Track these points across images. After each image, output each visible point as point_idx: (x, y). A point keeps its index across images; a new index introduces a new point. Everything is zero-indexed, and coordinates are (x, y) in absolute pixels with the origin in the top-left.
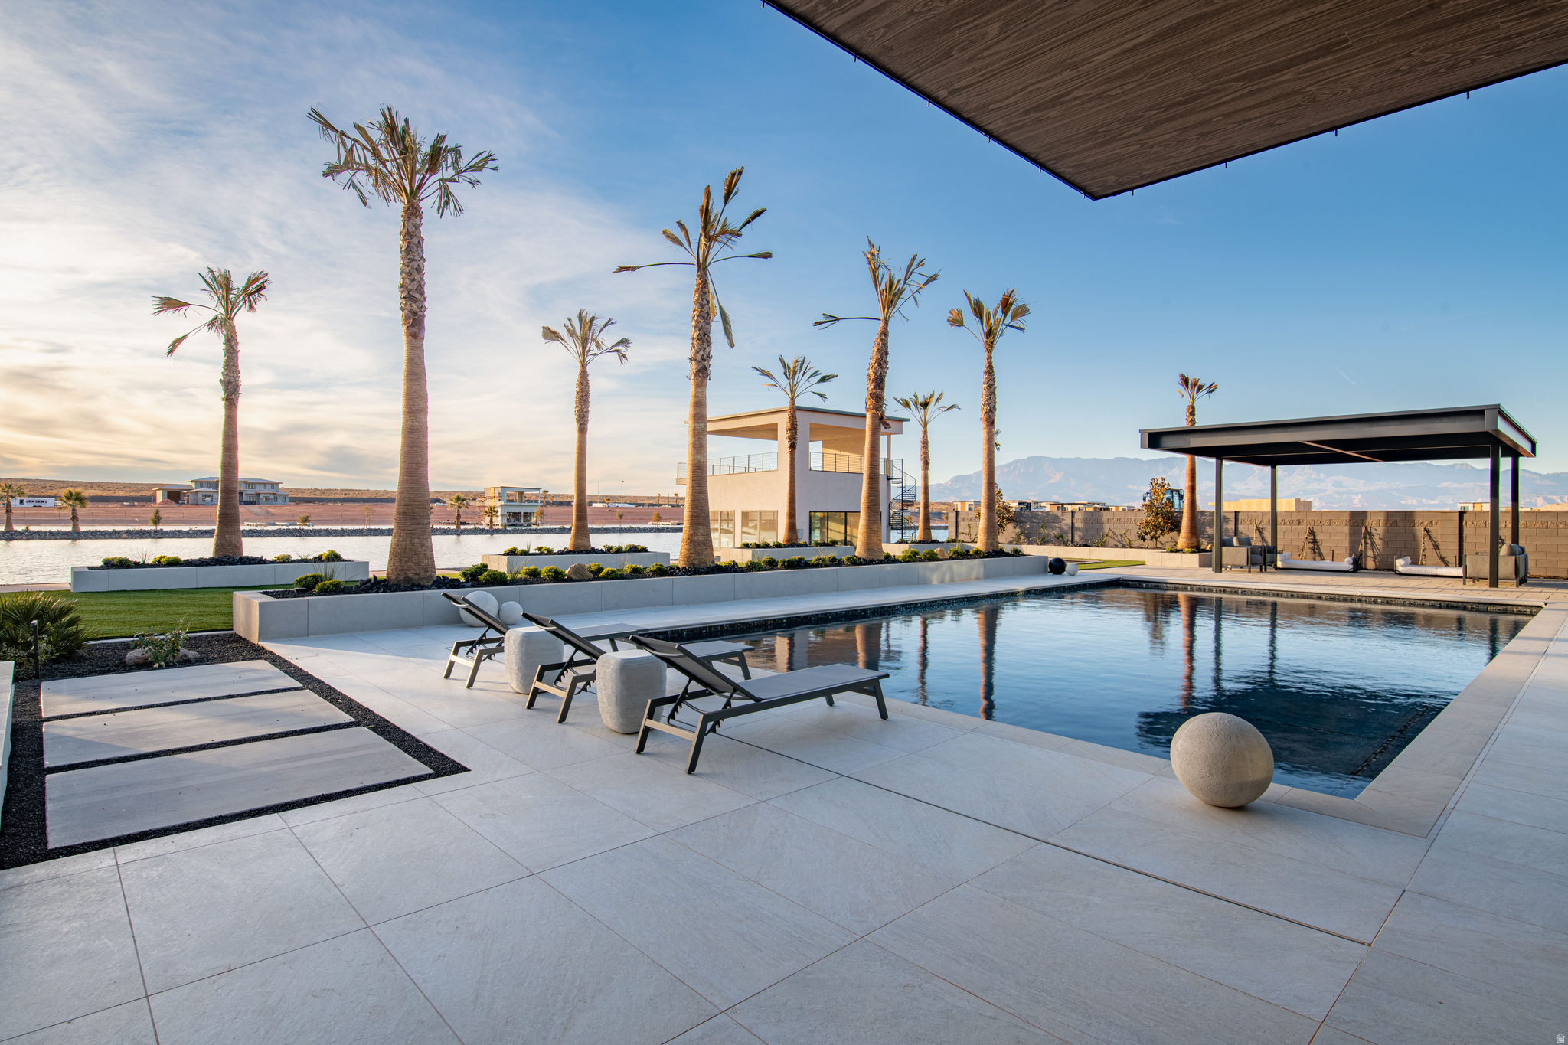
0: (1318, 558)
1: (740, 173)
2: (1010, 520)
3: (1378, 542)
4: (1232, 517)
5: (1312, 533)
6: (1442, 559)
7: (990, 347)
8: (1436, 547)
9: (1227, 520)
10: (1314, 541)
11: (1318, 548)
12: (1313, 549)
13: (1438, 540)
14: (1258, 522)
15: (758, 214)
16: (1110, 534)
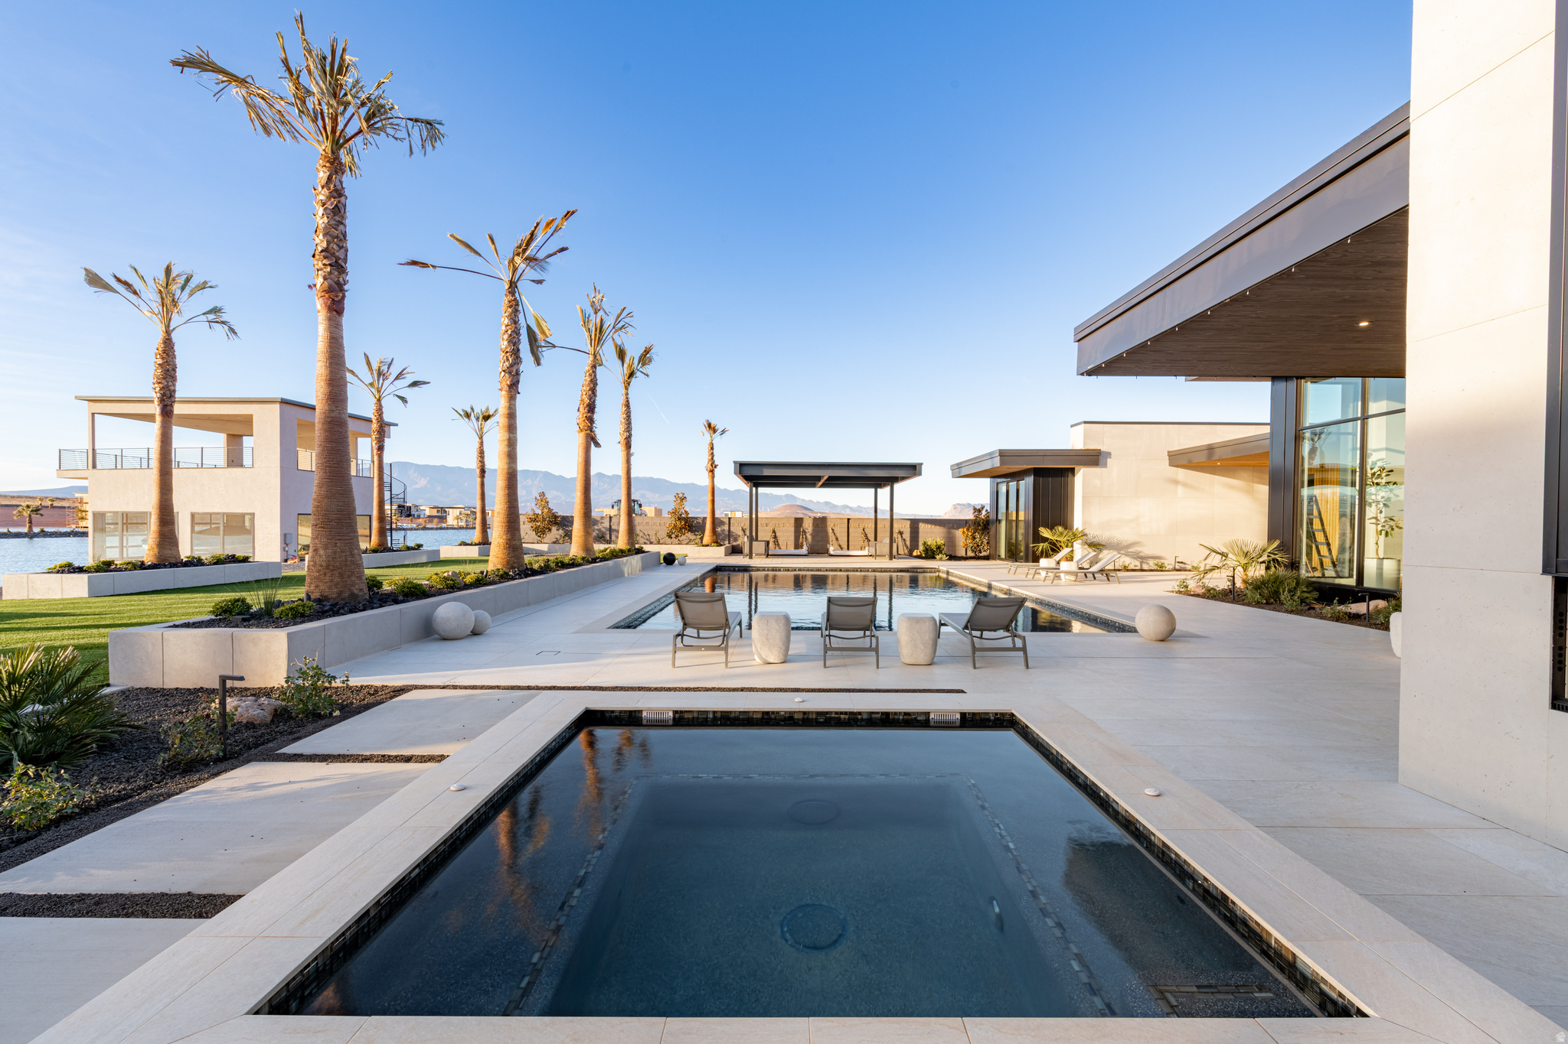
0: (777, 548)
1: (573, 212)
2: (556, 523)
3: (809, 537)
4: (727, 521)
5: (774, 532)
6: (840, 546)
7: (627, 385)
8: (837, 539)
9: (722, 523)
10: (775, 537)
11: (777, 541)
12: (774, 542)
13: (838, 535)
14: (742, 525)
15: (563, 250)
16: (641, 534)
